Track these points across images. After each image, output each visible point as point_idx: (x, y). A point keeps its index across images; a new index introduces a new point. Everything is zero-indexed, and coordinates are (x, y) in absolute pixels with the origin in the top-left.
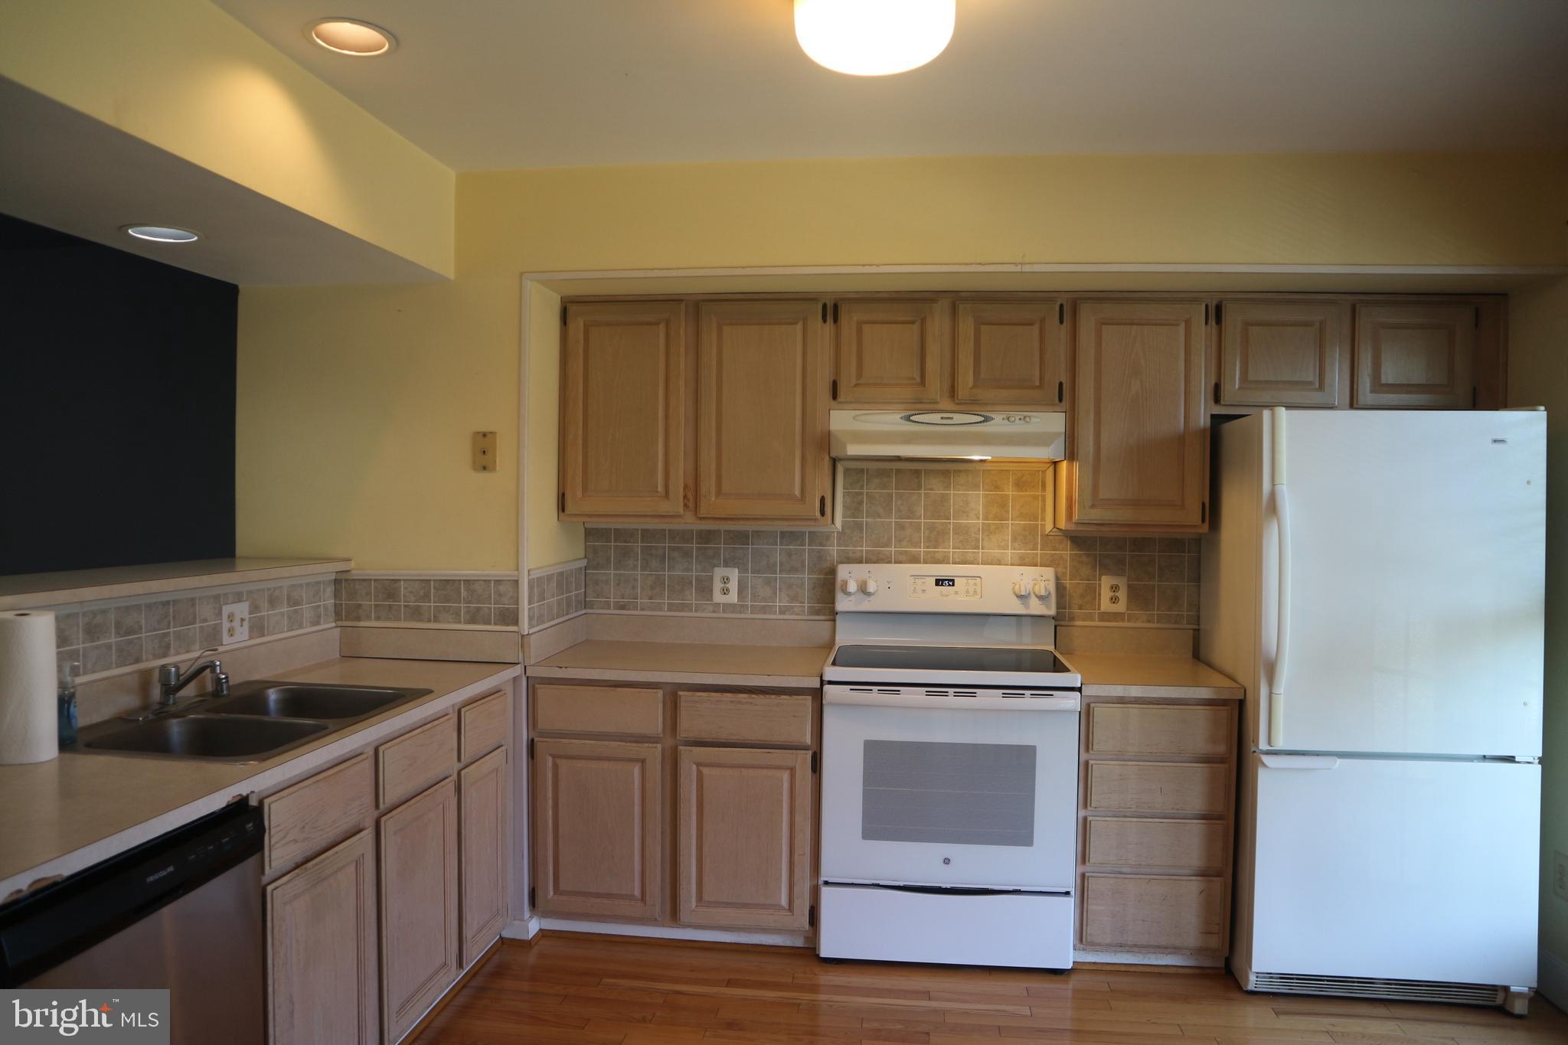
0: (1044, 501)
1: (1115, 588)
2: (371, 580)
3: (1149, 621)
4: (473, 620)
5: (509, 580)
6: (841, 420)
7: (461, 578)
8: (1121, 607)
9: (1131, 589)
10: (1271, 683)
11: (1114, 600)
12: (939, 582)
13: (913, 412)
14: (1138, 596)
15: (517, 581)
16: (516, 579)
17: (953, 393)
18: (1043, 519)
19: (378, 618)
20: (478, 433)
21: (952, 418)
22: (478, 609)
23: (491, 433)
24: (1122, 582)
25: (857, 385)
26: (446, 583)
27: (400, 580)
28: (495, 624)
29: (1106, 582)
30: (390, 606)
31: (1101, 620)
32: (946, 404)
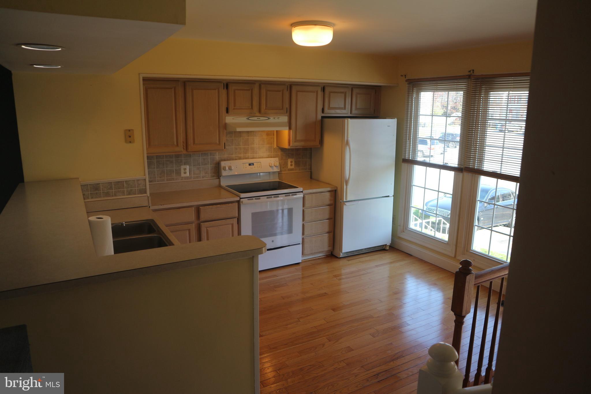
0: (274, 138)
1: (291, 162)
2: (88, 185)
3: (300, 170)
4: (129, 194)
5: (142, 179)
6: (229, 119)
7: (124, 180)
8: (293, 167)
9: (295, 162)
10: (346, 185)
11: (291, 165)
12: (250, 165)
13: (249, 117)
14: (297, 164)
15: (145, 179)
16: (145, 178)
17: (260, 111)
18: (274, 144)
19: (92, 198)
20: (127, 130)
21: (260, 118)
22: (131, 190)
23: (132, 130)
24: (293, 160)
25: (234, 109)
26: (118, 183)
27: (100, 183)
28: (138, 194)
29: (289, 161)
30: (97, 193)
31: (288, 171)
32: (258, 114)
